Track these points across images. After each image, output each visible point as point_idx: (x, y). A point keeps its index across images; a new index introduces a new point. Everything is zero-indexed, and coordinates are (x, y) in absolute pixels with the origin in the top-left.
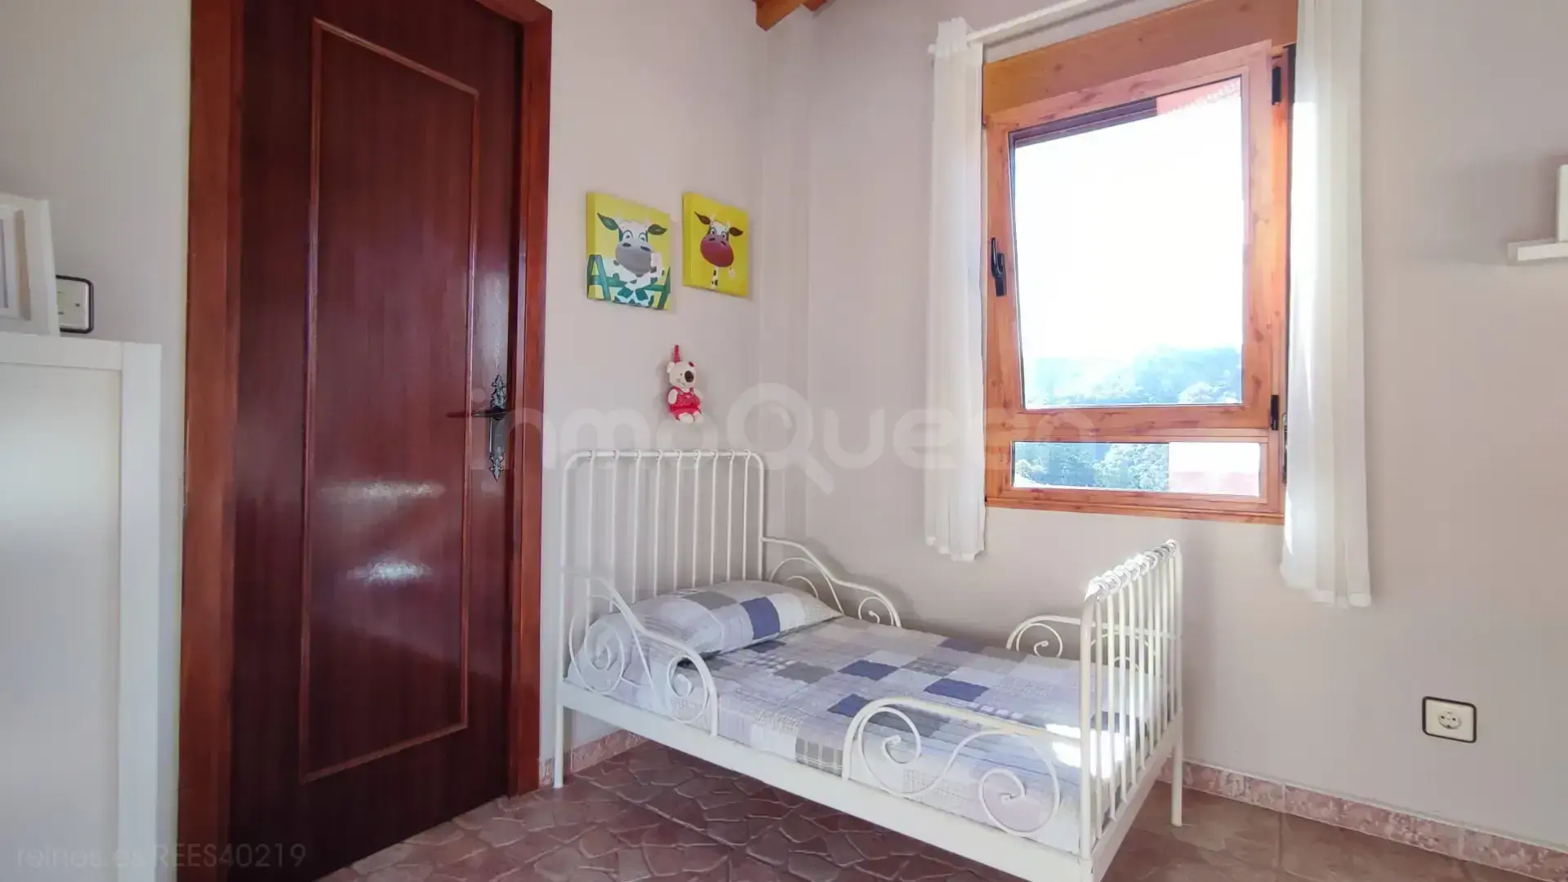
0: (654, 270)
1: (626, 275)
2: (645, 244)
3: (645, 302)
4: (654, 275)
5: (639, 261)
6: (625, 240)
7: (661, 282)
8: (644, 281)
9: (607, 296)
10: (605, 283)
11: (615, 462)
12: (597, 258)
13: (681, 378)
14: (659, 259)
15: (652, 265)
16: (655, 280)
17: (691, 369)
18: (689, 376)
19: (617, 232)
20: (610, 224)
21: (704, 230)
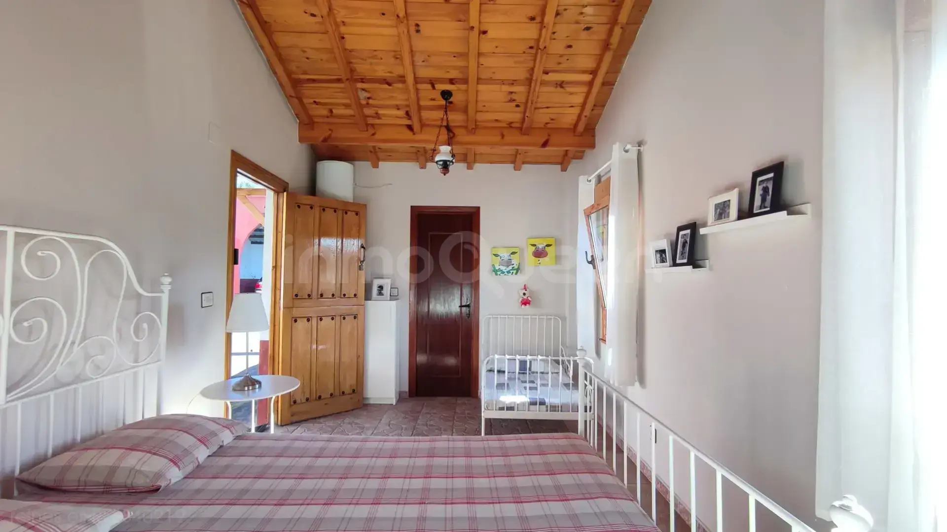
0: (513, 264)
1: (503, 268)
2: (509, 258)
3: (510, 274)
4: (513, 266)
5: (509, 263)
6: (502, 259)
7: (516, 267)
8: (510, 268)
9: (496, 274)
10: (495, 271)
11: (499, 319)
12: (493, 265)
13: (522, 294)
14: (515, 261)
15: (512, 263)
16: (514, 267)
17: (525, 292)
18: (524, 294)
19: (499, 257)
20: (496, 255)
21: (534, 248)
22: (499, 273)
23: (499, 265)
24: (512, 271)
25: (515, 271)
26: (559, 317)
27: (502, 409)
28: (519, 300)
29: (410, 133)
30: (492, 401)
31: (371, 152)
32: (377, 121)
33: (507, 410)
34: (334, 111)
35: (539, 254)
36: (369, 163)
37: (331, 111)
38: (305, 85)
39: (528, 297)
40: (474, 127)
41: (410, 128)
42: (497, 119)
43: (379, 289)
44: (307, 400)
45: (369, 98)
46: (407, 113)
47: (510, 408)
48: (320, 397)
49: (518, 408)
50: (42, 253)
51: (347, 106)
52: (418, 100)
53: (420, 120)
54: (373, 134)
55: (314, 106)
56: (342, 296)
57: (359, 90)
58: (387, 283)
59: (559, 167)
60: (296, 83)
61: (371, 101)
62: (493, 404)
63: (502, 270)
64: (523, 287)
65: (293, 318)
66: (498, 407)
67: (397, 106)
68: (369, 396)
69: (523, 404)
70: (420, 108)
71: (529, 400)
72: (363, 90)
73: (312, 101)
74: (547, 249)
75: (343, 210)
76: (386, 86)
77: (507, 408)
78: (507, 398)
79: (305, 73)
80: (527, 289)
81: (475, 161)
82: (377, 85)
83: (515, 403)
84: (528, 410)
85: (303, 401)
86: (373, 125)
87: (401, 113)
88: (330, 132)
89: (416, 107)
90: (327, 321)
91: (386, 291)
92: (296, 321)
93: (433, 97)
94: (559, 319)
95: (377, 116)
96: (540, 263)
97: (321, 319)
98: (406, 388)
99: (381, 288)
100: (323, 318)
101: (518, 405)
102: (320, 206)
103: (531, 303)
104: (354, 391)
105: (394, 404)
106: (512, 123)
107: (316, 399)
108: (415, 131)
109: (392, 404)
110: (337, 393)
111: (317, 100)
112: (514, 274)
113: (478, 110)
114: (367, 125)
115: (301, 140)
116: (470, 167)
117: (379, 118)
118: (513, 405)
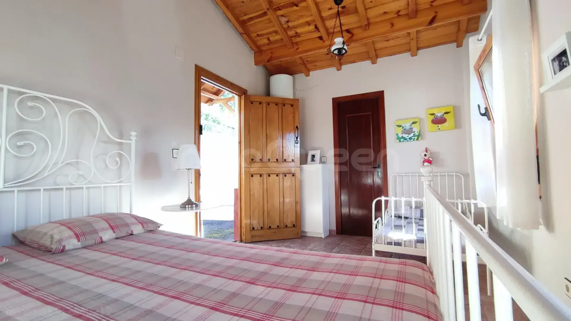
2: (411, 127)
5: (409, 131)
6: (404, 128)
9: (400, 141)
10: (399, 139)
11: (404, 176)
12: (397, 134)
13: (424, 156)
14: (416, 129)
15: (414, 131)
16: (415, 134)
17: (426, 153)
18: (425, 155)
19: (402, 127)
20: (399, 126)
21: (432, 117)
22: (402, 140)
23: (402, 134)
24: (413, 138)
25: (416, 138)
26: (461, 174)
27: (390, 243)
28: (421, 160)
29: (322, 41)
30: (381, 236)
31: (301, 64)
32: (298, 39)
33: (394, 245)
34: (271, 39)
35: (438, 121)
36: (303, 74)
37: (269, 39)
38: (248, 24)
39: (429, 158)
40: (366, 23)
41: (321, 38)
42: (384, 11)
43: (312, 157)
44: (262, 228)
45: (288, 22)
46: (316, 27)
47: (398, 244)
48: (270, 227)
49: (405, 244)
50: (30, 104)
51: (276, 32)
52: (319, 12)
53: (327, 30)
54: (297, 49)
55: (259, 38)
56: (284, 161)
57: (280, 17)
58: (318, 154)
59: (455, 44)
60: (243, 24)
61: (290, 24)
62: (382, 239)
63: (405, 138)
64: (425, 150)
65: (250, 174)
66: (386, 242)
67: (307, 22)
68: (306, 230)
69: (410, 241)
70: (323, 19)
71: (416, 239)
72: (282, 16)
73: (256, 35)
74: (446, 116)
75: (282, 104)
76: (295, 8)
77: (394, 243)
78: (395, 235)
79: (245, 15)
80: (428, 151)
81: (377, 57)
82: (290, 9)
83: (402, 240)
84: (415, 247)
85: (259, 229)
86: (297, 43)
87: (312, 27)
88: (271, 54)
89: (319, 19)
90: (273, 177)
91: (317, 158)
92: (252, 176)
93: (330, 7)
94: (461, 176)
95: (297, 35)
96: (439, 129)
97: (269, 176)
98: (334, 228)
99: (313, 156)
100: (271, 175)
101: (405, 241)
102: (266, 102)
103: (432, 162)
104: (294, 225)
105: (323, 237)
106: (399, 11)
107: (268, 229)
108: (324, 40)
109: (322, 238)
110: (282, 226)
111: (259, 33)
112: (415, 140)
113: (367, 7)
114: (293, 43)
115: (256, 64)
116: (374, 63)
117: (299, 37)
118: (400, 241)
